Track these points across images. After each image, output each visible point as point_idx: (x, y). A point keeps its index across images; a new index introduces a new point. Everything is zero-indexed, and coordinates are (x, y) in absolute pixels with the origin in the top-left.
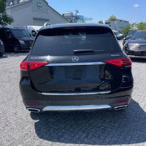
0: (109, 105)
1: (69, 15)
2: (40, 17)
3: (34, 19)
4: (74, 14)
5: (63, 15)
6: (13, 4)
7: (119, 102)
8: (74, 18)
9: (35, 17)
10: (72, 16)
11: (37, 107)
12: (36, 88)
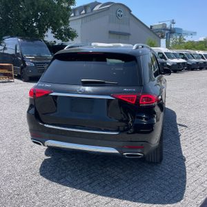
0: (116, 149)
1: (161, 27)
2: (117, 31)
3: (110, 32)
4: (168, 26)
5: (151, 27)
6: (75, 15)
7: (130, 147)
8: (167, 32)
9: (111, 30)
10: (164, 29)
11: (40, 139)
12: (42, 119)
